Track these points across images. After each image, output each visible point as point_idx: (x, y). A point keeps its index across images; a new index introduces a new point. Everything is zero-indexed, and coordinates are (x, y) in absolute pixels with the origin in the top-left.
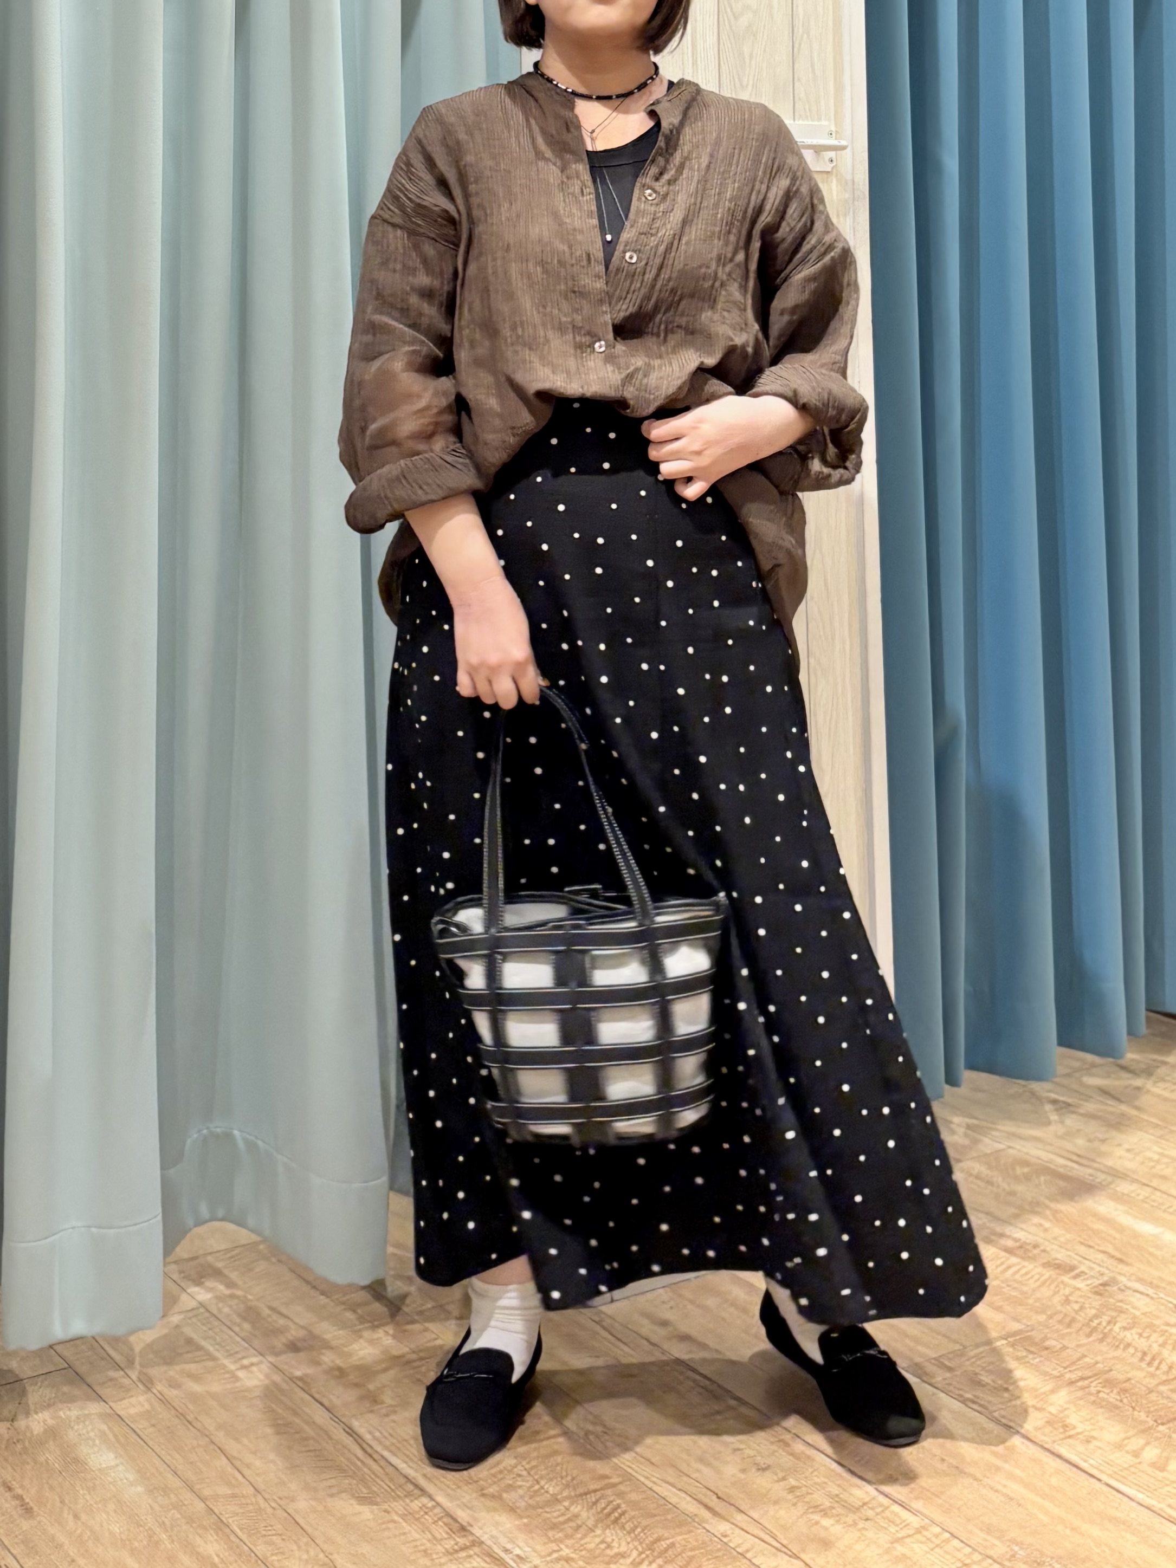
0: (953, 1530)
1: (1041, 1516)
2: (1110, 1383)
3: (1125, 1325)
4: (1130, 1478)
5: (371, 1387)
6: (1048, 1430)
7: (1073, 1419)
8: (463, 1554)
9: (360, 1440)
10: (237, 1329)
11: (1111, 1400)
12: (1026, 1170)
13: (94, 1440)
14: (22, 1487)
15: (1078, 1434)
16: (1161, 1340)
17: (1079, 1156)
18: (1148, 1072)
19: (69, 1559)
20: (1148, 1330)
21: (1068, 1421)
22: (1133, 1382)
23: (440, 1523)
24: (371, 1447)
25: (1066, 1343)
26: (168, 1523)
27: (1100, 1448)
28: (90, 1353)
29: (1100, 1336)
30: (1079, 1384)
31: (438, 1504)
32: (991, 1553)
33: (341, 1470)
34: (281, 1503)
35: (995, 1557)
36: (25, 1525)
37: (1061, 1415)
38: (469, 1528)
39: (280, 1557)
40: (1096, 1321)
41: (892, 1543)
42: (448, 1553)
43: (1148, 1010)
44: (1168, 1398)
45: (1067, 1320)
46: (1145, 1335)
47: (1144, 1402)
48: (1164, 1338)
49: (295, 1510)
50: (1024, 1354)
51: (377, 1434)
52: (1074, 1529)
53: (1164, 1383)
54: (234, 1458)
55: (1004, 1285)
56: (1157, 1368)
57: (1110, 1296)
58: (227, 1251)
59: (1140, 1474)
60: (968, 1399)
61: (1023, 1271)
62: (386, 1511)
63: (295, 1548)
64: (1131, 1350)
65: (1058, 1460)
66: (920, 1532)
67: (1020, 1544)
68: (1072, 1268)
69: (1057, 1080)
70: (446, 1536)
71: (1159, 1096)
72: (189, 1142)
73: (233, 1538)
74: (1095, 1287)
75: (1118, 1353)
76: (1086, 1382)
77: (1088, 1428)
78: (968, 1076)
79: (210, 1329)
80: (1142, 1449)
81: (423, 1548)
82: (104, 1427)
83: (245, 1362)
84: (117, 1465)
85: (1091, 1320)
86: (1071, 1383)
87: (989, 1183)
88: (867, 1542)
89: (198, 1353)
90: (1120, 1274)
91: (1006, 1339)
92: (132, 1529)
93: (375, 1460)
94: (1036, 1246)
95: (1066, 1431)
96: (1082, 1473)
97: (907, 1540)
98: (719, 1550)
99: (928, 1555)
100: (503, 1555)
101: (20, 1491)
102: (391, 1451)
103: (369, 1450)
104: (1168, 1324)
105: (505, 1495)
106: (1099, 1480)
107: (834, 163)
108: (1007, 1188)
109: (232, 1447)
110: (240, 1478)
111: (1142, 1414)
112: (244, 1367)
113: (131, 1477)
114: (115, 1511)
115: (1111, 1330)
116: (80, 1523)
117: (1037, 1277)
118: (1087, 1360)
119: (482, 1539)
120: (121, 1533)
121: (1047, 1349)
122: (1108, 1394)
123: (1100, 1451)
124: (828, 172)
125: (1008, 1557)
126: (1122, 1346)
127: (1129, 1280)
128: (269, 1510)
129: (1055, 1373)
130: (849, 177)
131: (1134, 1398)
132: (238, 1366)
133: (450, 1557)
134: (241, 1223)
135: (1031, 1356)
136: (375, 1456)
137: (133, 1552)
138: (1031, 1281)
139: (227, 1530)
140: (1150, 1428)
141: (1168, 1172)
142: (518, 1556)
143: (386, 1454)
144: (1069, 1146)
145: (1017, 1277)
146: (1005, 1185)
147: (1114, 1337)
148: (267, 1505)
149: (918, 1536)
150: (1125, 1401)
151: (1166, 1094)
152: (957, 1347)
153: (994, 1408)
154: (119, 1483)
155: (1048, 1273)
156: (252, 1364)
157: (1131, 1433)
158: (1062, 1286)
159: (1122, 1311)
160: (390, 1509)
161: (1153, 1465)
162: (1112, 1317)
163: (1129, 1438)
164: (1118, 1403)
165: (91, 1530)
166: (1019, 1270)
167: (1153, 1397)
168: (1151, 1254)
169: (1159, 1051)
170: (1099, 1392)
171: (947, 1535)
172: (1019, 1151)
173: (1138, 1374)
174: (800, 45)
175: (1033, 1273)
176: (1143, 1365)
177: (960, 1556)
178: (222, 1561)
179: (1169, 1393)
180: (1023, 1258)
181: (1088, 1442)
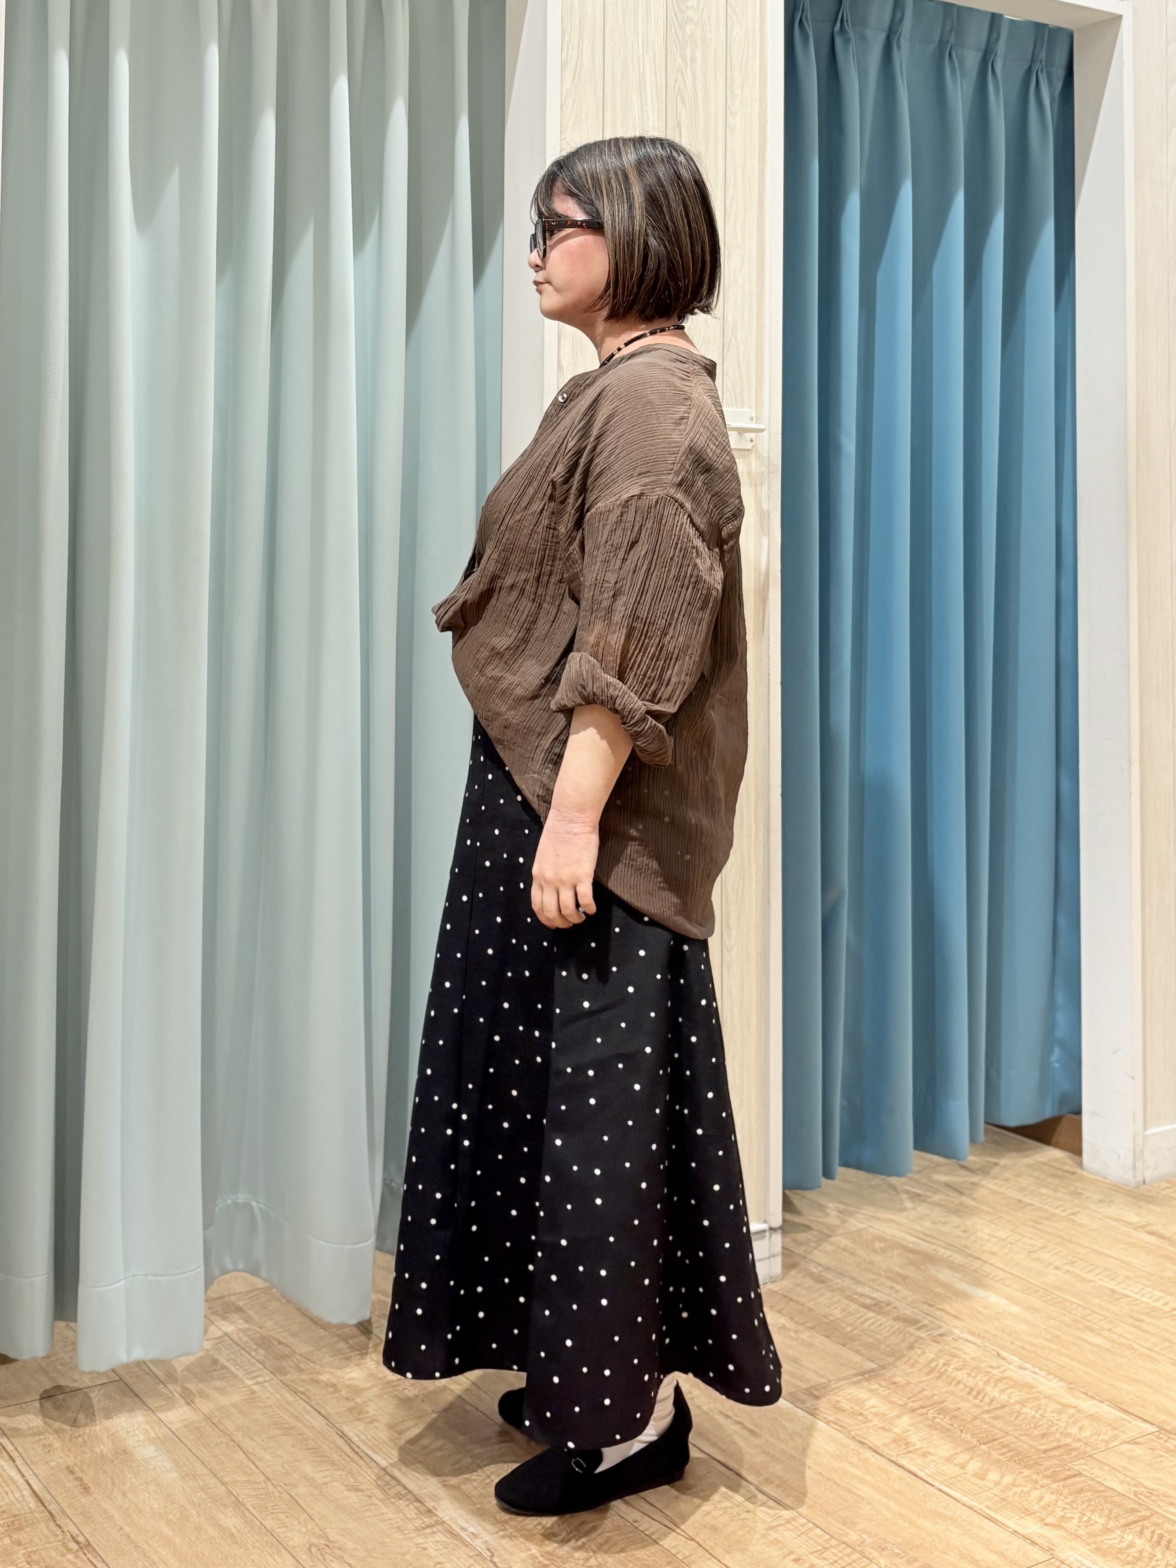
0: (816, 1522)
1: (887, 1513)
2: (943, 1411)
3: (957, 1366)
4: (957, 1485)
5: (359, 1400)
6: (893, 1445)
7: (914, 1438)
8: (429, 1531)
9: (349, 1441)
10: (253, 1353)
11: (944, 1424)
12: (882, 1245)
13: (139, 1437)
14: (82, 1471)
15: (917, 1450)
16: (985, 1379)
17: (925, 1235)
18: (984, 1171)
19: (118, 1527)
20: (975, 1371)
21: (909, 1440)
22: (962, 1410)
23: (411, 1506)
24: (358, 1447)
25: (910, 1379)
26: (196, 1502)
27: (934, 1461)
28: (137, 1369)
29: (938, 1375)
30: (920, 1411)
31: (410, 1492)
32: (845, 1539)
33: (333, 1463)
34: (286, 1488)
35: (848, 1543)
36: (83, 1500)
37: (905, 1435)
38: (434, 1511)
39: (284, 1530)
40: (934, 1364)
41: (767, 1530)
42: (417, 1529)
43: (986, 1123)
44: (989, 1423)
45: (912, 1361)
46: (973, 1374)
47: (970, 1426)
48: (988, 1377)
49: (297, 1494)
50: (877, 1386)
51: (363, 1437)
52: (910, 1523)
53: (988, 1412)
54: (250, 1453)
55: (862, 1333)
56: (982, 1401)
57: (947, 1345)
58: (247, 1293)
59: (964, 1482)
60: (831, 1421)
61: (878, 1323)
62: (368, 1496)
63: (296, 1523)
64: (962, 1386)
65: (901, 1470)
66: (790, 1523)
67: (869, 1534)
68: (916, 1322)
69: (910, 1175)
70: (415, 1516)
71: (990, 1189)
72: (217, 1209)
73: (247, 1514)
74: (935, 1336)
75: (951, 1388)
76: (925, 1410)
77: (925, 1446)
78: (841, 1172)
79: (232, 1353)
80: (968, 1462)
81: (397, 1525)
82: (148, 1427)
83: (260, 1379)
84: (157, 1456)
85: (930, 1362)
86: (913, 1410)
87: (853, 1254)
88: (747, 1529)
89: (222, 1372)
90: (954, 1327)
91: (862, 1375)
92: (168, 1506)
93: (361, 1457)
94: (888, 1304)
95: (907, 1447)
96: (919, 1480)
97: (780, 1528)
98: (631, 1532)
99: (795, 1540)
100: (460, 1532)
101: (79, 1474)
102: (373, 1450)
103: (356, 1449)
104: (991, 1367)
105: (463, 1486)
106: (933, 1486)
107: (754, 442)
108: (868, 1259)
109: (248, 1444)
110: (254, 1468)
111: (968, 1436)
112: (258, 1383)
113: (168, 1466)
114: (155, 1492)
115: (946, 1370)
116: (127, 1501)
117: (888, 1328)
118: (926, 1393)
119: (444, 1519)
120: (159, 1508)
121: (894, 1383)
122: (942, 1420)
123: (934, 1463)
124: (748, 450)
125: (858, 1542)
126: (954, 1383)
127: (962, 1332)
128: (277, 1494)
129: (901, 1402)
130: (766, 455)
131: (962, 1423)
132: (254, 1381)
133: (419, 1533)
134: (255, 1273)
135: (881, 1389)
136: (361, 1454)
137: (169, 1523)
138: (884, 1331)
139: (243, 1508)
140: (975, 1446)
141: (996, 1249)
142: (472, 1533)
143: (370, 1453)
144: (917, 1227)
145: (873, 1327)
146: (866, 1256)
147: (948, 1376)
148: (275, 1490)
149: (788, 1525)
150: (955, 1425)
151: (995, 1188)
152: (823, 1380)
153: (852, 1428)
154: (158, 1470)
155: (898, 1325)
156: (265, 1381)
157: (958, 1450)
158: (908, 1336)
159: (954, 1356)
160: (372, 1495)
161: (976, 1475)
162: (948, 1360)
163: (957, 1454)
164: (949, 1427)
165: (136, 1506)
166: (873, 1323)
167: (977, 1422)
168: (980, 1313)
169: (991, 1154)
170: (935, 1418)
171: (811, 1525)
172: (878, 1229)
173: (965, 1405)
174: (728, 348)
175: (886, 1325)
176: (971, 1398)
177: (821, 1541)
178: (239, 1531)
179: (990, 1420)
180: (878, 1313)
181: (926, 1456)
